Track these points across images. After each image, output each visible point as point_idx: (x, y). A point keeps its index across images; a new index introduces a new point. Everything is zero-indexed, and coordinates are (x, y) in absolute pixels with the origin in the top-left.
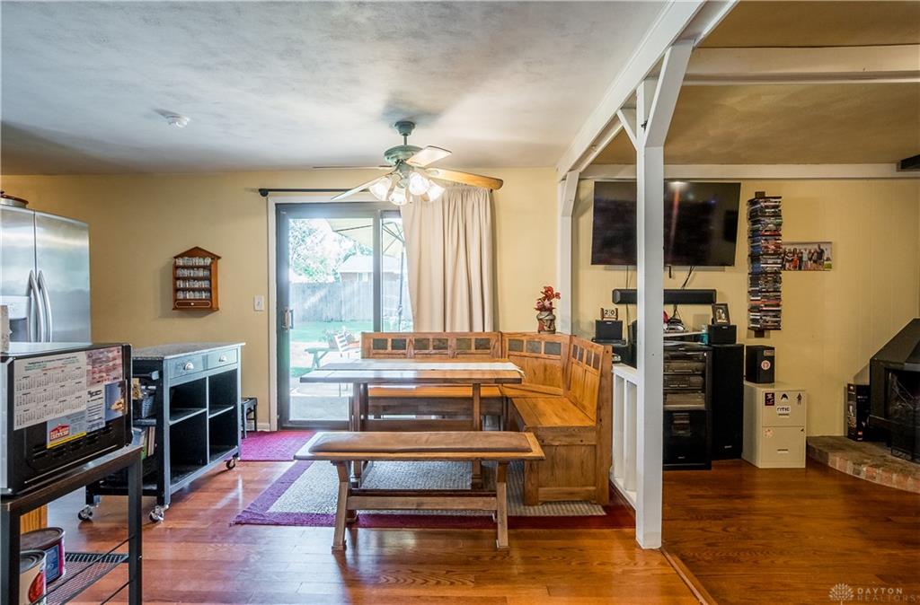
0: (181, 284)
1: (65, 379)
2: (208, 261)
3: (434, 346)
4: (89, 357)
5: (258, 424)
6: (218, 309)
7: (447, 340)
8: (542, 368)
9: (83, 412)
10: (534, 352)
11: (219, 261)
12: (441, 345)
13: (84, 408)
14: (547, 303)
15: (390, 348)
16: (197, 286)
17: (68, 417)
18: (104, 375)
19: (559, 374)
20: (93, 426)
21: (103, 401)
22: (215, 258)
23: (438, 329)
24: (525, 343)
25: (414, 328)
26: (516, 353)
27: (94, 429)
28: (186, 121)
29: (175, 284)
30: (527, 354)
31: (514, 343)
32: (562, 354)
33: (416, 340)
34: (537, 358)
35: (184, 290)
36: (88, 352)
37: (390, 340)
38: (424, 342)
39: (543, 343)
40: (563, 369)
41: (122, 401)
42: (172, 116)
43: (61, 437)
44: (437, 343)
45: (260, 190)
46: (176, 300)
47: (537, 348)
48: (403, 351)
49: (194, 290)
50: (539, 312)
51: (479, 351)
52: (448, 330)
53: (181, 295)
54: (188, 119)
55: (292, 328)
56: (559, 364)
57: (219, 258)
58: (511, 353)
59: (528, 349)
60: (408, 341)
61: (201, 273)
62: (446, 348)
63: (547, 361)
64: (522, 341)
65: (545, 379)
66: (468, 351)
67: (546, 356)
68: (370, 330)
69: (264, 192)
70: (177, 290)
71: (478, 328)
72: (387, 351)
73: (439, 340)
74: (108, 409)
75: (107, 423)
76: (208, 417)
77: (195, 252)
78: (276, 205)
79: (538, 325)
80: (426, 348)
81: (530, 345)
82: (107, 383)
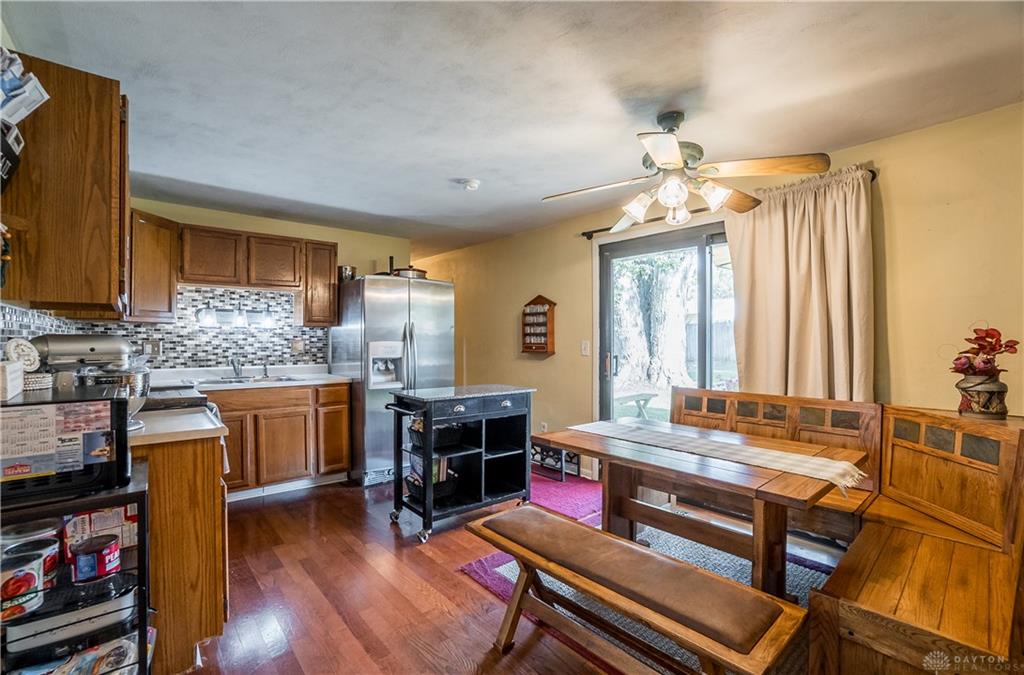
0: (528, 330)
1: (25, 427)
2: (547, 307)
3: (765, 413)
4: (59, 409)
5: (581, 469)
6: (554, 353)
7: (785, 407)
8: (956, 482)
9: (51, 455)
10: (940, 447)
11: (556, 307)
12: (776, 413)
13: (52, 451)
14: (979, 361)
15: (705, 410)
16: (538, 331)
17: (28, 458)
18: (83, 425)
19: (994, 503)
20: (65, 467)
21: (81, 447)
22: (552, 304)
23: (775, 390)
24: (923, 428)
25: (740, 386)
26: (905, 443)
27: (65, 470)
28: (476, 184)
29: (524, 329)
30: (926, 449)
31: (905, 425)
32: (1002, 462)
33: (739, 403)
34: (946, 459)
35: (530, 335)
36: (59, 405)
37: (705, 400)
38: (752, 407)
39: (959, 436)
40: (1004, 495)
41: (108, 448)
42: (461, 182)
43: (18, 473)
44: (769, 410)
45: (584, 234)
46: (524, 344)
47: (947, 442)
48: (722, 415)
49: (537, 335)
50: (962, 376)
51: (839, 430)
52: (791, 393)
53: (528, 340)
54: (478, 182)
55: (616, 374)
56: (993, 482)
57: (555, 304)
58: (898, 441)
59: (927, 439)
60: (728, 402)
61: (541, 319)
62: (782, 418)
63: (969, 472)
64: (919, 425)
65: (962, 503)
66: (819, 428)
67: (965, 460)
68: (692, 384)
69: (589, 235)
70: (525, 335)
71: (841, 394)
72: (701, 413)
73: (773, 406)
74: (86, 454)
75: (85, 466)
76: (484, 458)
77: (539, 300)
78: (600, 246)
79: (959, 398)
80: (753, 414)
81: (933, 434)
82: (86, 432)
